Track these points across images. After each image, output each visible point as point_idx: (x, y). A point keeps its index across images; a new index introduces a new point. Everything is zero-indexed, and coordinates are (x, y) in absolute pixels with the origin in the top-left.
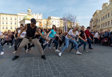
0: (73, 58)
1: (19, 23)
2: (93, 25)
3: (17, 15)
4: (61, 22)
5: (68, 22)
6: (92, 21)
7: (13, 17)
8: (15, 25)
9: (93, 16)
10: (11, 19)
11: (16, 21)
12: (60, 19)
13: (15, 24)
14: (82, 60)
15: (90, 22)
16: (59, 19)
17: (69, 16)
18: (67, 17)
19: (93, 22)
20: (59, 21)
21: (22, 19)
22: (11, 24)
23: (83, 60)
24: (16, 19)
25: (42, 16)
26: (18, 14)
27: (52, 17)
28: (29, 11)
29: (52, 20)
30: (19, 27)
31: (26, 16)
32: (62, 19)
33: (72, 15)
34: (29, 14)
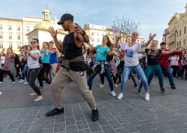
0: (133, 105)
1: (27, 36)
3: (22, 21)
4: (109, 35)
7: (15, 25)
8: (19, 40)
10: (10, 29)
11: (21, 32)
13: (19, 38)
14: (150, 109)
15: (164, 35)
16: (105, 29)
17: (123, 25)
18: (120, 25)
20: (105, 33)
21: (32, 29)
22: (10, 38)
23: (151, 110)
24: (19, 29)
26: (24, 19)
27: (90, 26)
28: (46, 13)
29: (91, 31)
31: (41, 23)
32: (111, 30)
33: (130, 22)
34: (46, 19)
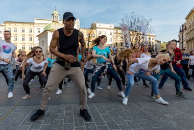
0: (145, 109)
1: (37, 38)
2: (186, 38)
3: (33, 23)
4: (117, 33)
5: (131, 33)
6: (183, 30)
7: (27, 28)
8: (31, 42)
9: (187, 18)
10: (23, 31)
11: (32, 33)
12: (115, 28)
13: (31, 40)
14: (166, 115)
15: (180, 31)
16: (113, 27)
17: (133, 22)
18: (130, 23)
19: (185, 32)
20: (112, 31)
21: (42, 31)
22: (23, 39)
23: (168, 116)
24: (31, 32)
25: (79, 24)
26: (36, 21)
27: (98, 25)
28: (55, 15)
29: (98, 30)
30: (36, 46)
31: (50, 24)
32: (120, 29)
33: (140, 19)
34: (55, 20)
